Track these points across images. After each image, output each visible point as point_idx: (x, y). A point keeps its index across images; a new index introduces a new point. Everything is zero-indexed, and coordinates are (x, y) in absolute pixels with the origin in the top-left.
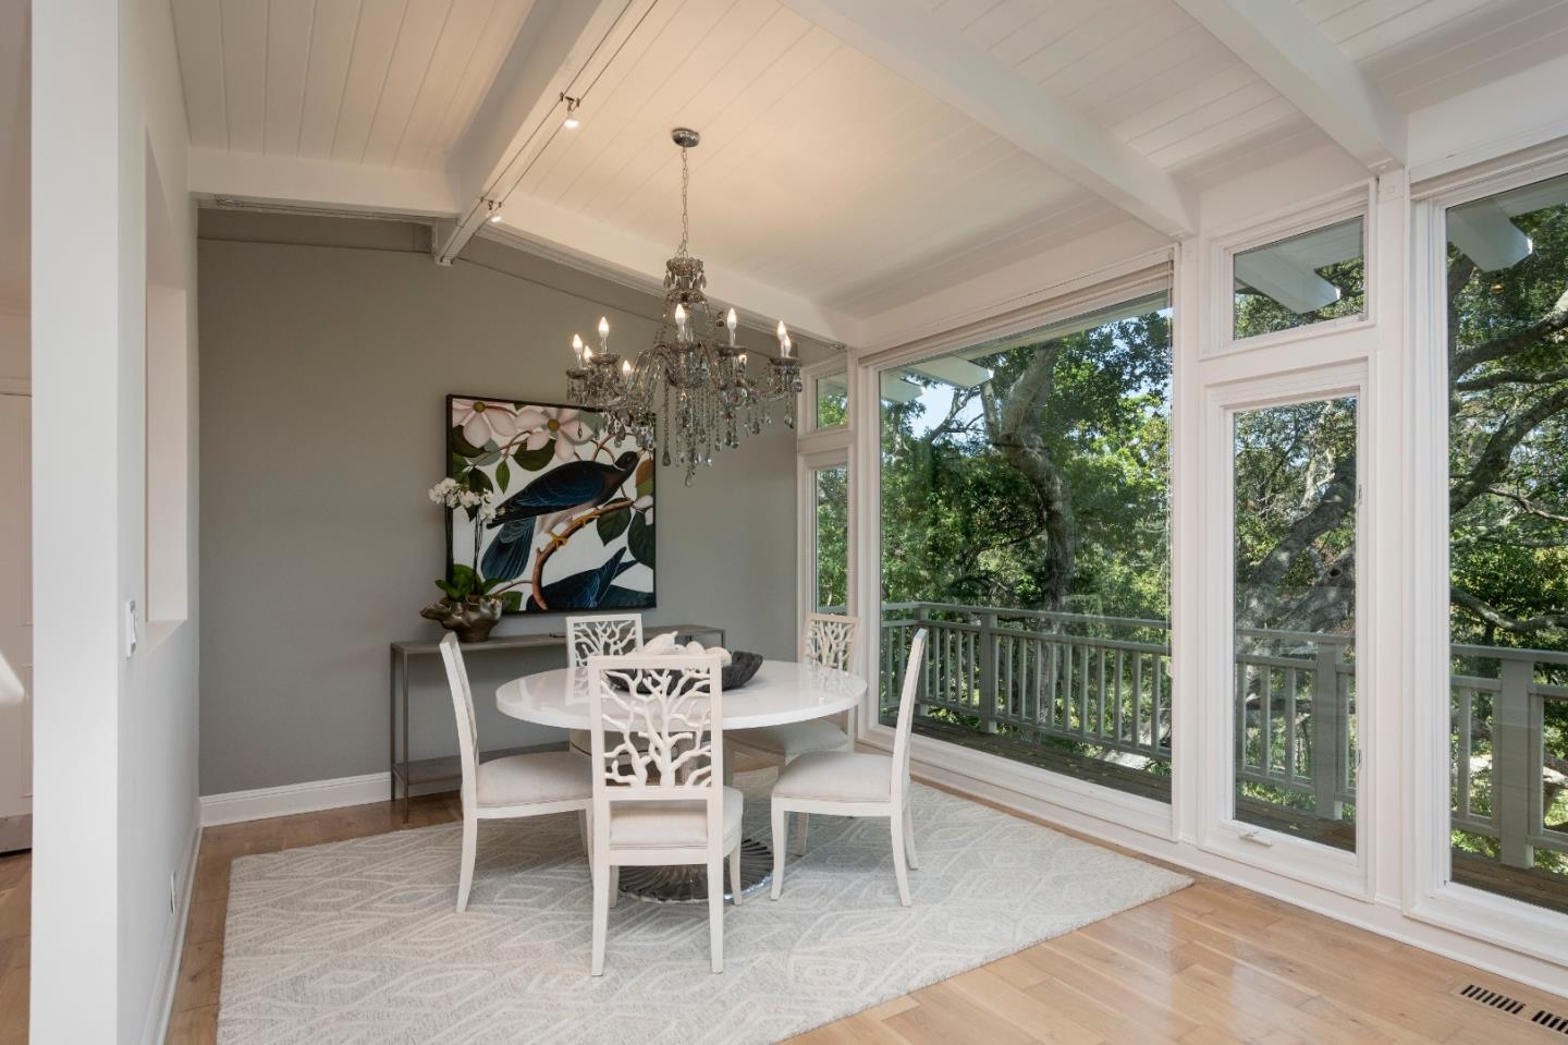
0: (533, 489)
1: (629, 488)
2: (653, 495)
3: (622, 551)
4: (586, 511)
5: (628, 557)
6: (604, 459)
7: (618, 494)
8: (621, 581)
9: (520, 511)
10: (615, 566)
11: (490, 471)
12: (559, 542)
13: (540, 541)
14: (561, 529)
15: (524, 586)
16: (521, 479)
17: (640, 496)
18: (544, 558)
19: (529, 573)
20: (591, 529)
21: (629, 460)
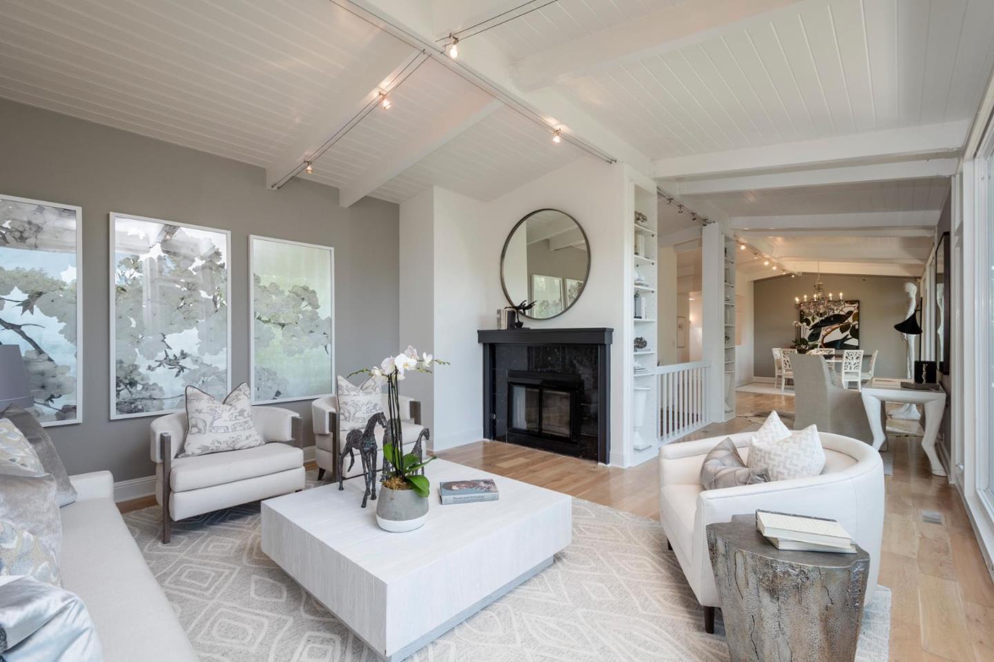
0: (822, 321)
1: (850, 320)
2: (858, 321)
3: (848, 335)
4: (837, 326)
5: (850, 336)
6: (842, 313)
7: (846, 321)
8: (846, 342)
9: (817, 327)
10: (845, 339)
11: (810, 318)
12: (829, 333)
13: (823, 333)
14: (829, 330)
15: (819, 343)
16: (818, 320)
17: (854, 321)
18: (824, 337)
19: (820, 340)
20: (838, 330)
21: (850, 313)
